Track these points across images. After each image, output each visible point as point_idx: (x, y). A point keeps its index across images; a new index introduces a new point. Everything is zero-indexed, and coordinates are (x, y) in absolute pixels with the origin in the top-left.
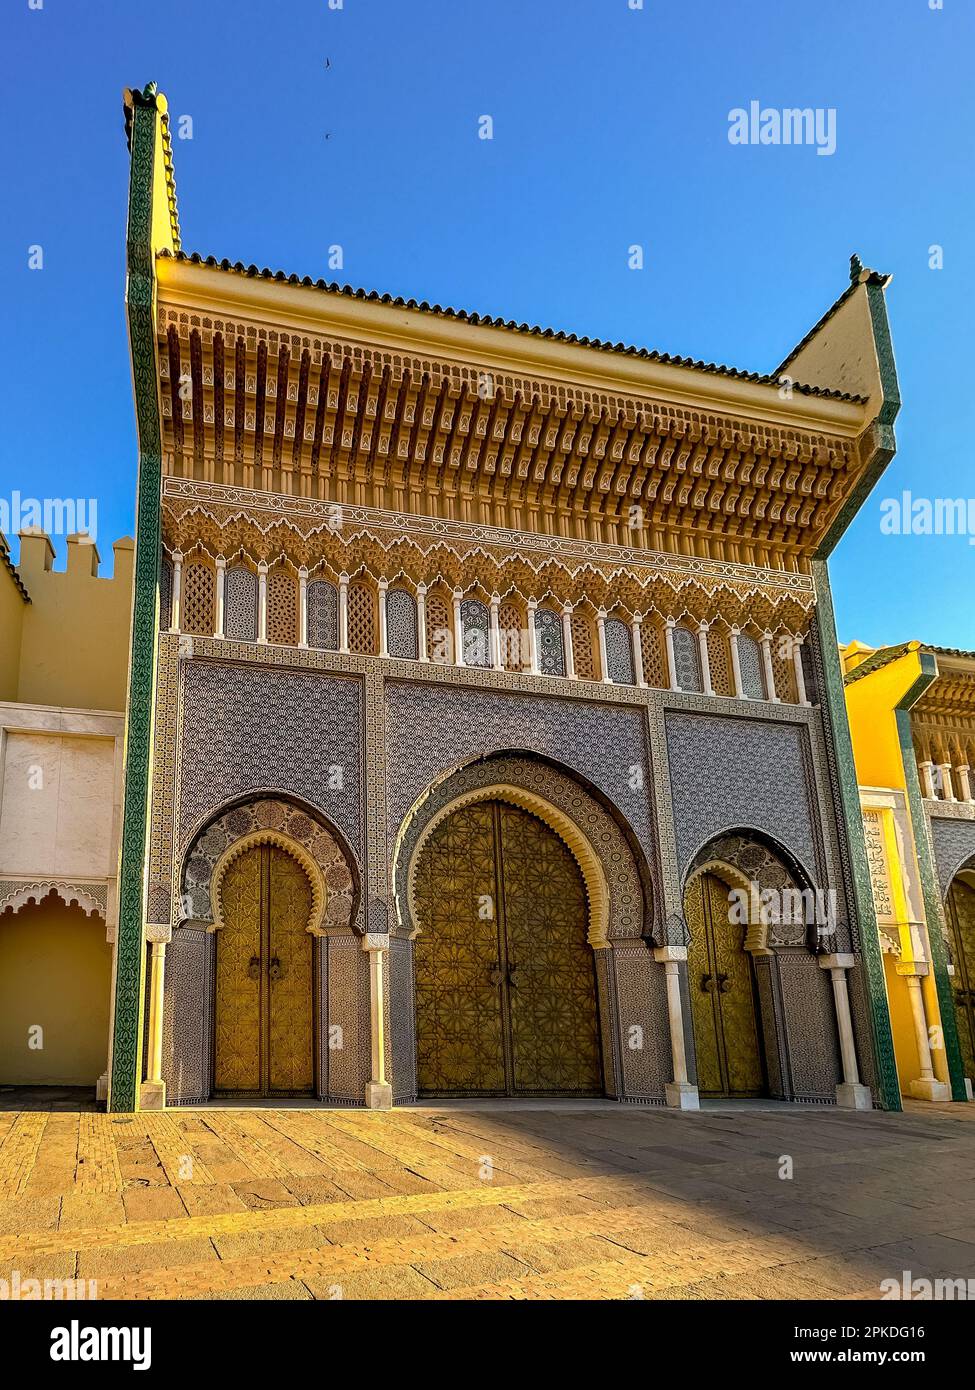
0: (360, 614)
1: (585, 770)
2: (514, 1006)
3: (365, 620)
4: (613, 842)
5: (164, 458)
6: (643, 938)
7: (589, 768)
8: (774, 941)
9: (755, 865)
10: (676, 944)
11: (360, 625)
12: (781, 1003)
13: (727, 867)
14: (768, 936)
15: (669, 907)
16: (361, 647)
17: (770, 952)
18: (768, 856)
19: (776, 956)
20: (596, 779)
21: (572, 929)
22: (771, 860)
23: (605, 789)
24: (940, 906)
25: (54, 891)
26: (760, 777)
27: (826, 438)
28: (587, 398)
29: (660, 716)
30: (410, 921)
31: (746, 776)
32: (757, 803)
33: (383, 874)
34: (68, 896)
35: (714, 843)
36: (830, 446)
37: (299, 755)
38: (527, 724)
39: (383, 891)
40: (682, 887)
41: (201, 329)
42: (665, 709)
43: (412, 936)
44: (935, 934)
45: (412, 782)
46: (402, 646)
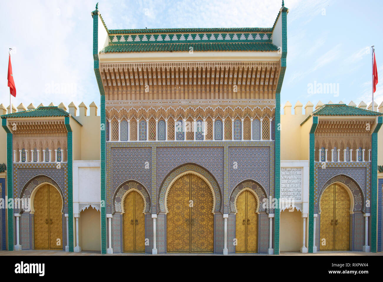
0: (152, 129)
1: (207, 167)
2: (192, 230)
4: (216, 186)
5: (106, 95)
9: (256, 189)
12: (260, 227)
13: (250, 189)
14: (259, 209)
15: (225, 203)
16: (152, 138)
18: (258, 186)
19: (260, 214)
20: (209, 169)
21: (209, 209)
23: (211, 172)
24: (316, 196)
25: (90, 206)
26: (255, 164)
27: (270, 62)
28: (202, 65)
29: (227, 149)
30: (165, 210)
31: (251, 164)
32: (253, 172)
33: (155, 199)
34: (93, 206)
35: (243, 184)
36: (271, 65)
37: (137, 170)
38: (192, 155)
39: (155, 204)
40: (229, 198)
41: (110, 68)
42: (229, 147)
43: (166, 214)
44: (311, 205)
45: (163, 175)
46: (162, 137)
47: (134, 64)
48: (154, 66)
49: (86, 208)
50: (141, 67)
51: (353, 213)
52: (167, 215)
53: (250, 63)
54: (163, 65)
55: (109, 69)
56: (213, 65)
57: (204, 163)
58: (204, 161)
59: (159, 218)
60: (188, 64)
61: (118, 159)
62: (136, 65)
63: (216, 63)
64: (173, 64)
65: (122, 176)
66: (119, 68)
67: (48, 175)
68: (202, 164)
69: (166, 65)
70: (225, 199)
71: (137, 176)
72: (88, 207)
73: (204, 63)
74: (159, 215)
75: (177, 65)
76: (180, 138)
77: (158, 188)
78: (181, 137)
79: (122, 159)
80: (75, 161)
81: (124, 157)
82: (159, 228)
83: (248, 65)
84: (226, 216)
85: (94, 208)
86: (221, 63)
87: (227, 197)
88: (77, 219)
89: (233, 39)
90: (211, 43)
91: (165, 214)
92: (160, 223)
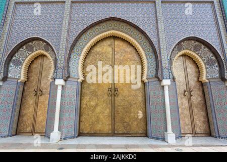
4: (147, 45)
6: (156, 77)
8: (208, 77)
9: (199, 50)
10: (166, 79)
12: (213, 100)
13: (190, 52)
14: (206, 75)
15: (163, 65)
17: (207, 81)
18: (203, 46)
19: (209, 82)
22: (204, 48)
23: (141, 27)
29: (160, 3)
30: (78, 75)
32: (196, 28)
33: (63, 59)
35: (182, 43)
39: (62, 65)
40: (169, 58)
42: (162, 1)
43: (80, 81)
52: (82, 83)
57: (131, 18)
58: (131, 16)
59: (68, 86)
61: (23, 15)
65: (24, 32)
68: (128, 18)
70: (163, 60)
74: (68, 82)
77: (69, 46)
79: (27, 15)
81: (30, 12)
82: (67, 100)
84: (166, 82)
87: (166, 57)
91: (78, 81)
92: (68, 92)
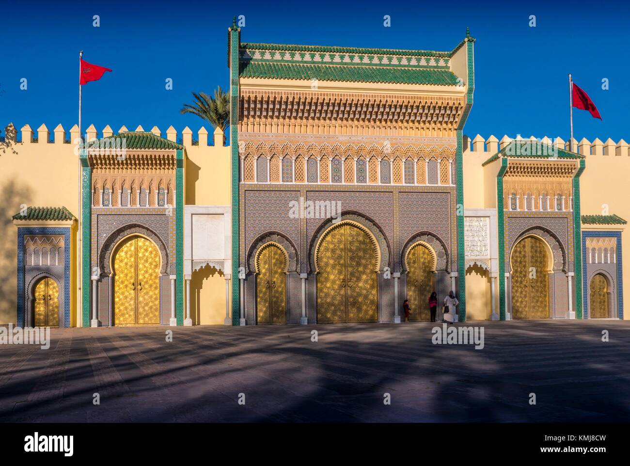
0: (299, 168)
1: (371, 216)
2: (349, 293)
3: (301, 170)
4: (382, 238)
5: (238, 125)
7: (372, 215)
8: (437, 268)
9: (432, 242)
10: (397, 272)
11: (299, 172)
13: (424, 242)
14: (436, 266)
15: (395, 260)
16: (299, 179)
17: (436, 272)
18: (435, 239)
19: (438, 273)
20: (375, 218)
23: (377, 222)
24: (507, 251)
25: (208, 264)
26: (432, 213)
27: (452, 97)
28: (369, 97)
29: (397, 195)
30: (315, 268)
31: (427, 213)
32: (429, 222)
34: (212, 265)
35: (417, 236)
36: (454, 100)
37: (281, 219)
38: (352, 201)
39: (305, 260)
41: (251, 95)
42: (399, 192)
43: (316, 273)
44: (502, 262)
45: (315, 225)
46: (312, 178)
47: (283, 92)
48: (309, 95)
49: (202, 267)
50: (293, 96)
51: (553, 272)
53: (429, 97)
54: (321, 95)
55: (249, 96)
56: (384, 97)
57: (367, 211)
58: (368, 208)
60: (353, 95)
61: (255, 205)
62: (285, 92)
63: (387, 96)
64: (333, 94)
65: (260, 225)
66: (262, 96)
67: (144, 224)
69: (324, 96)
71: (280, 226)
72: (204, 265)
73: (372, 96)
75: (338, 96)
76: (337, 180)
77: (309, 241)
78: (338, 178)
79: (260, 205)
80: (186, 206)
81: (262, 202)
83: (426, 99)
84: (397, 275)
85: (214, 267)
86: (392, 96)
88: (188, 282)
89: (401, 63)
90: (374, 67)
